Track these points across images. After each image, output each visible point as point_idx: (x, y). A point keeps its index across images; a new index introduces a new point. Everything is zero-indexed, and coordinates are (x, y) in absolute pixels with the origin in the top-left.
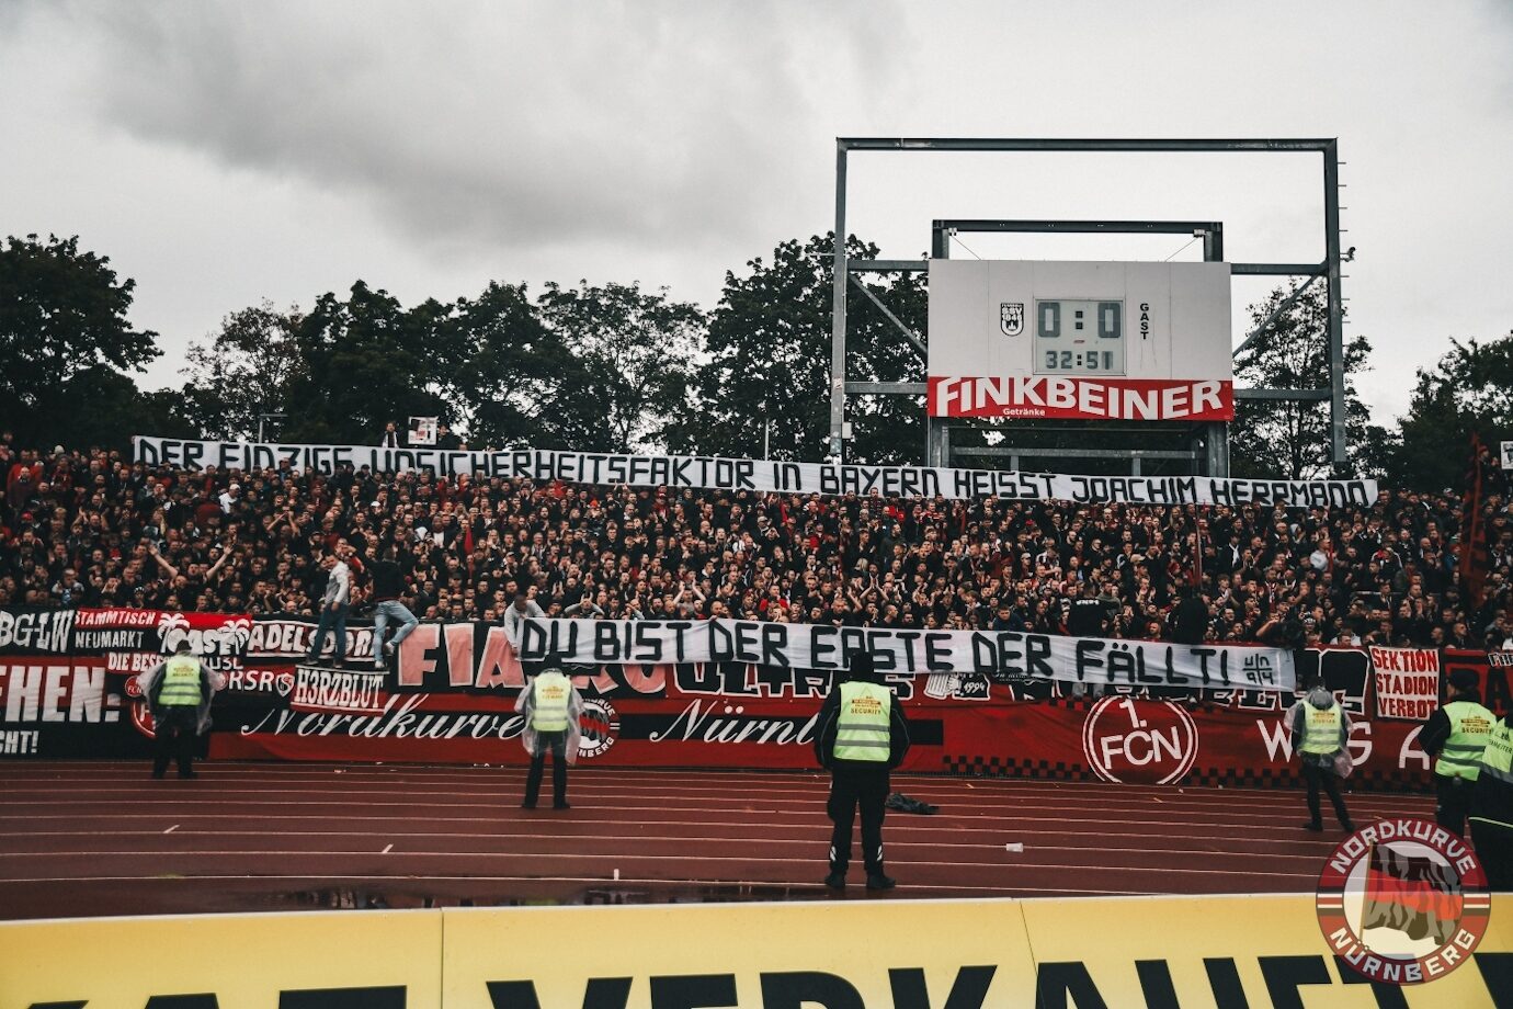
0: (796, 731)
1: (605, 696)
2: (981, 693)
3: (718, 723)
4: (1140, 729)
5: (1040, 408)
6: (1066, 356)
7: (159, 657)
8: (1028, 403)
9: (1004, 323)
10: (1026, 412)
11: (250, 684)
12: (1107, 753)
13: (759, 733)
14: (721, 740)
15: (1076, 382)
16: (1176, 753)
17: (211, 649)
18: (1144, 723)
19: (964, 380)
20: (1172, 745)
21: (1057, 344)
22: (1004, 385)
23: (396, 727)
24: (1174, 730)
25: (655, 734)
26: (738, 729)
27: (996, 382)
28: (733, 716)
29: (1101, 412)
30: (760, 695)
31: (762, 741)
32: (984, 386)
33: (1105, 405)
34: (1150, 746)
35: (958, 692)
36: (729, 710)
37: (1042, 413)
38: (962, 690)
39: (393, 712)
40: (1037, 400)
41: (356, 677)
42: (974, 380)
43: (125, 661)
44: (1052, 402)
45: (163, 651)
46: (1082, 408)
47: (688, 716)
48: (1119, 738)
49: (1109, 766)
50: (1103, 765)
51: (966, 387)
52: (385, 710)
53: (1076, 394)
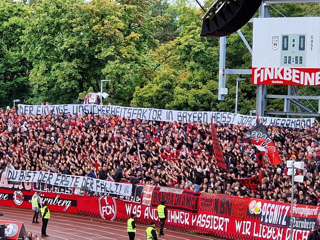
5: (282, 80)
6: (290, 58)
8: (278, 79)
9: (273, 44)
10: (278, 82)
15: (292, 69)
19: (262, 69)
21: (287, 53)
22: (272, 70)
27: (270, 69)
29: (298, 82)
32: (267, 70)
33: (299, 79)
37: (282, 82)
40: (281, 78)
42: (264, 68)
44: (285, 78)
46: (293, 81)
51: (262, 71)
53: (292, 74)
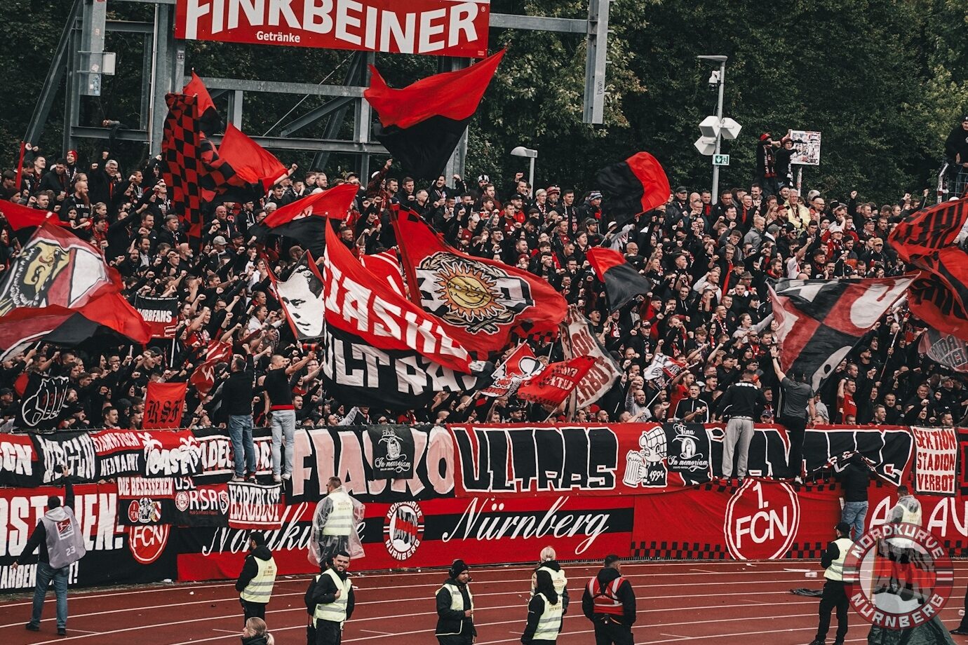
0: (536, 526)
1: (415, 499)
2: (661, 481)
3: (487, 519)
4: (764, 509)
7: (145, 480)
11: (205, 504)
12: (739, 533)
13: (513, 528)
14: (488, 538)
16: (784, 532)
17: (175, 470)
18: (766, 504)
20: (782, 523)
23: (288, 539)
24: (785, 509)
25: (445, 535)
26: (499, 527)
28: (497, 513)
30: (515, 491)
31: (514, 536)
34: (767, 524)
35: (645, 481)
36: (494, 507)
38: (649, 478)
39: (286, 524)
41: (264, 491)
43: (127, 486)
45: (148, 474)
47: (468, 514)
48: (748, 519)
49: (739, 546)
50: (736, 545)
52: (282, 523)
